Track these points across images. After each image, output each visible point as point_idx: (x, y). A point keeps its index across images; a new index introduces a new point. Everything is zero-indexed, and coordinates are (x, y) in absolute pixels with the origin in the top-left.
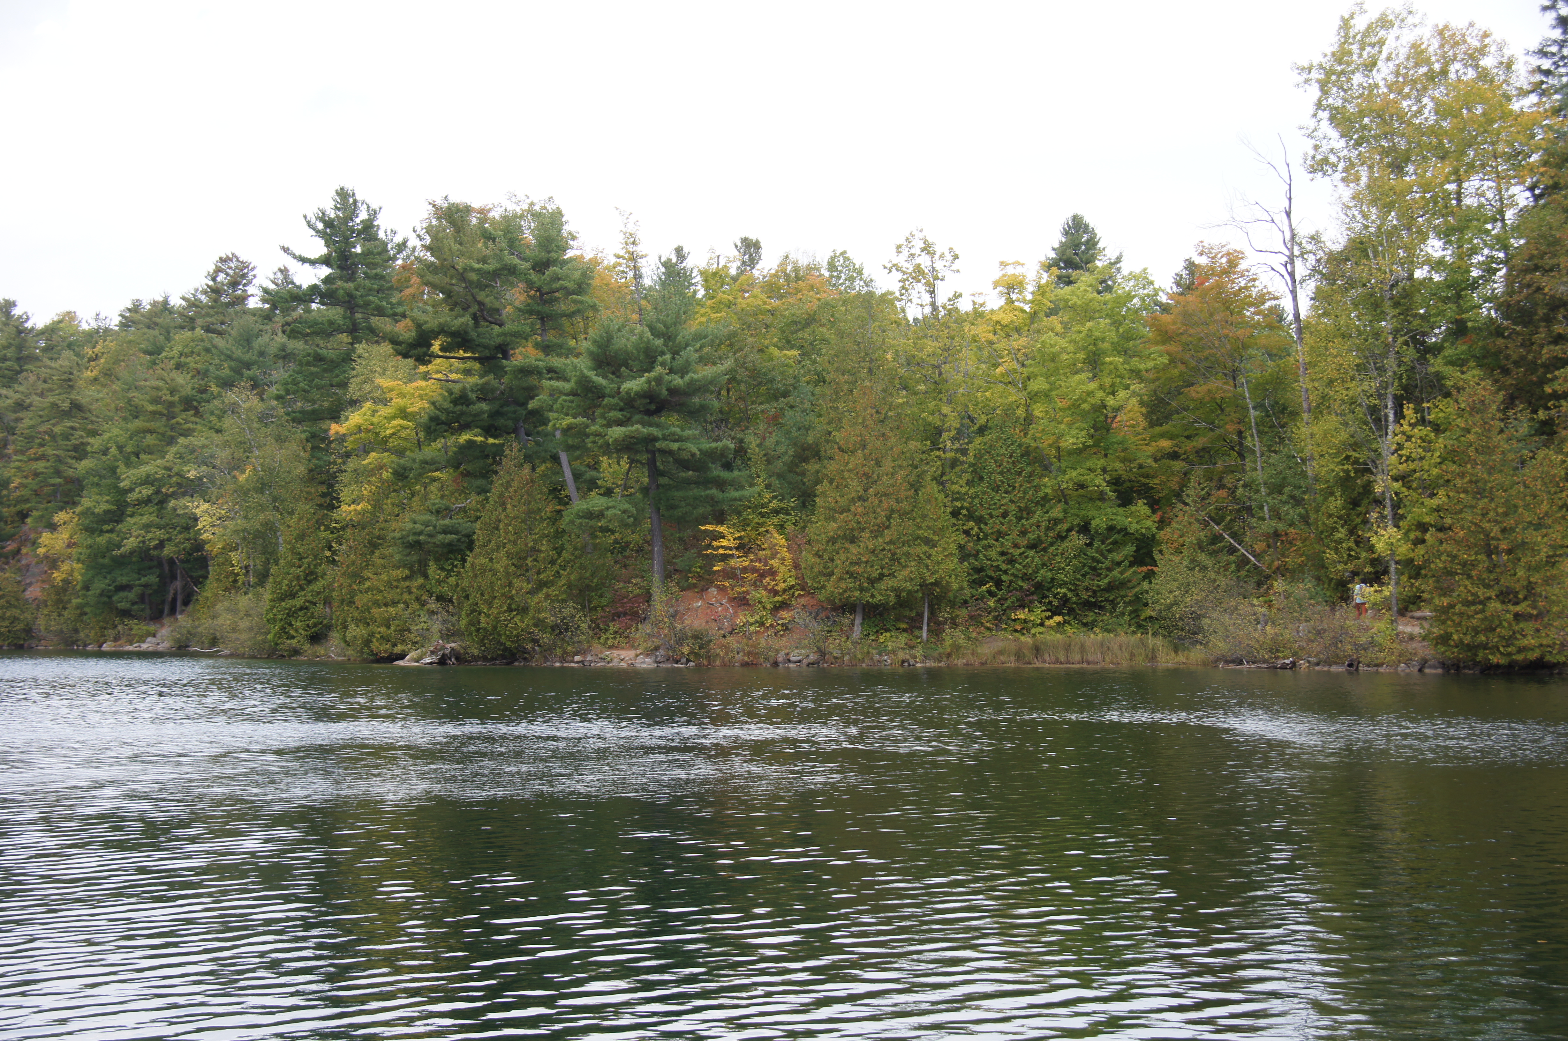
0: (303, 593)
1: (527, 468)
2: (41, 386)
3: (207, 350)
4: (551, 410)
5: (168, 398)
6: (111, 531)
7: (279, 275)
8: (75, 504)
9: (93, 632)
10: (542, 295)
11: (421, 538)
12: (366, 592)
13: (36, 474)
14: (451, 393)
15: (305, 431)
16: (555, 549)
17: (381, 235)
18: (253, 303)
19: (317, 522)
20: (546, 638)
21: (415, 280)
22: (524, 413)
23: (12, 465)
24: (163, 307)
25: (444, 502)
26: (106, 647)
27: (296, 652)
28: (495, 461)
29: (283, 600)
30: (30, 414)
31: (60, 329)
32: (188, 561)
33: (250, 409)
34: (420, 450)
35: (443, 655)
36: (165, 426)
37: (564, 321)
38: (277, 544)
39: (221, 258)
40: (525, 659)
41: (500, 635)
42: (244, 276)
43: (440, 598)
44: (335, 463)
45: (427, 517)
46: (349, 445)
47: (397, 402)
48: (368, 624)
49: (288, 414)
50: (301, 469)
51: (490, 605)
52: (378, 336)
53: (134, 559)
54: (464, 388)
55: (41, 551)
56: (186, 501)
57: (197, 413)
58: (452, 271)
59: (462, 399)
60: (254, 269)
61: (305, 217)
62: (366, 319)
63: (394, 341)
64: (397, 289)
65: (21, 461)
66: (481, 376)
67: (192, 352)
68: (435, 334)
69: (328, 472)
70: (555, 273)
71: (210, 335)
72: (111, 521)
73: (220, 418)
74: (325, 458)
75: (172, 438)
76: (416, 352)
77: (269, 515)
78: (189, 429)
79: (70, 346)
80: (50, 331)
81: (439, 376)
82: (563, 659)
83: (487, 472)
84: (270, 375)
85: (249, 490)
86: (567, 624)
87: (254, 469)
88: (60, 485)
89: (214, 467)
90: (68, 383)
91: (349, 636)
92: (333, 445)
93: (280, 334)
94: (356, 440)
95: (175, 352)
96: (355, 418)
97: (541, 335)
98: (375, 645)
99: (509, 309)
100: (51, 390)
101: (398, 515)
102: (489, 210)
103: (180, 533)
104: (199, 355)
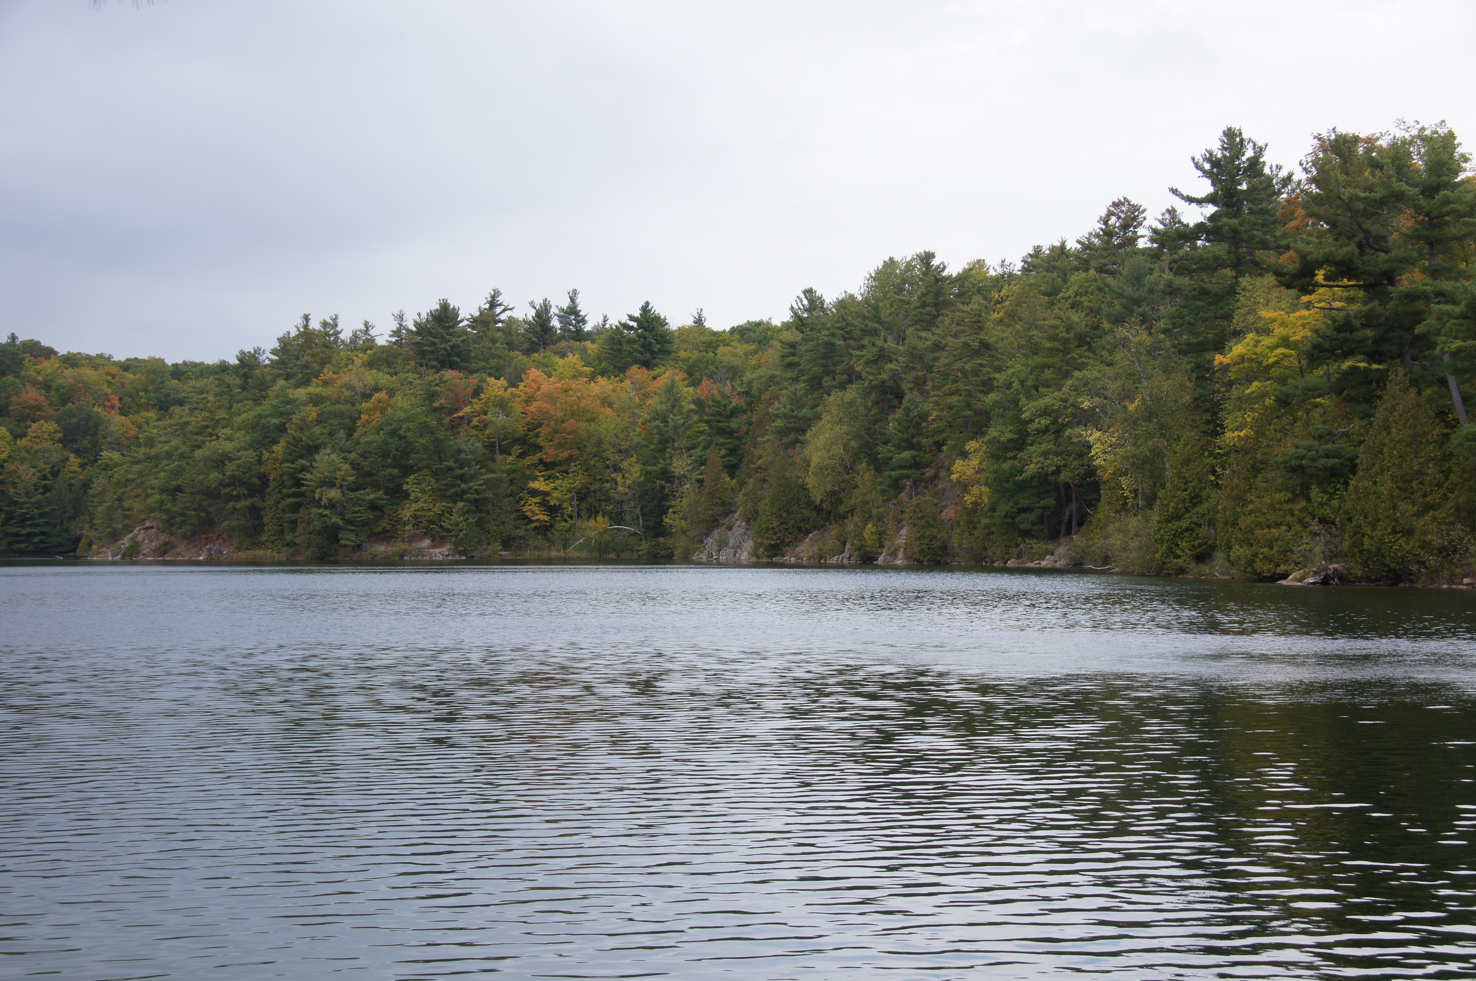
0: (1188, 515)
1: (1413, 391)
2: (955, 328)
3: (1100, 289)
4: (1439, 333)
5: (1064, 335)
6: (1014, 458)
7: (1167, 216)
8: (983, 434)
9: (999, 550)
10: (1431, 219)
11: (1304, 462)
12: (1250, 514)
13: (951, 408)
14: (1334, 320)
15: (1190, 362)
16: (1442, 472)
17: (1267, 171)
18: (1142, 244)
19: (1201, 448)
20: (1432, 560)
21: (1300, 212)
22: (1410, 337)
23: (931, 400)
24: (1060, 251)
25: (1327, 427)
26: (1010, 564)
27: (1182, 570)
28: (1378, 387)
29: (1170, 521)
30: (945, 354)
31: (970, 276)
32: (1082, 485)
33: (1140, 343)
34: (1303, 377)
35: (1326, 576)
36: (1062, 361)
37: (1455, 245)
38: (1164, 469)
39: (1114, 203)
40: (1411, 580)
41: (1384, 557)
42: (1135, 218)
43: (1323, 521)
44: (1219, 392)
45: (1309, 442)
46: (1232, 375)
47: (1279, 331)
48: (1252, 545)
49: (1174, 346)
50: (1187, 398)
51: (1374, 527)
52: (1262, 268)
53: (1034, 484)
54: (1348, 315)
55: (954, 477)
56: (1080, 430)
57: (1090, 349)
58: (1338, 202)
59: (1345, 326)
60: (1144, 211)
61: (1193, 159)
62: (1250, 254)
63: (1278, 273)
64: (1281, 222)
65: (937, 396)
66: (1365, 303)
67: (1087, 292)
68: (1320, 265)
69: (1212, 400)
70: (1445, 196)
71: (1103, 275)
72: (1014, 449)
73: (1111, 352)
74: (1209, 387)
75: (1068, 372)
76: (1299, 282)
77: (1157, 442)
78: (1083, 363)
79: (979, 291)
80: (964, 277)
81: (1322, 304)
82: (1451, 582)
83: (1371, 397)
84: (1158, 310)
85: (1138, 419)
86: (1455, 547)
87: (1143, 399)
88: (970, 417)
89: (1105, 398)
90: (978, 325)
91: (1233, 556)
92: (1217, 375)
93: (1167, 271)
94: (1240, 370)
95: (1071, 292)
96: (1238, 349)
97: (1429, 260)
98: (1258, 565)
99: (1395, 236)
100: (963, 332)
101: (1280, 441)
102: (1377, 139)
103: (1075, 459)
104: (1092, 294)
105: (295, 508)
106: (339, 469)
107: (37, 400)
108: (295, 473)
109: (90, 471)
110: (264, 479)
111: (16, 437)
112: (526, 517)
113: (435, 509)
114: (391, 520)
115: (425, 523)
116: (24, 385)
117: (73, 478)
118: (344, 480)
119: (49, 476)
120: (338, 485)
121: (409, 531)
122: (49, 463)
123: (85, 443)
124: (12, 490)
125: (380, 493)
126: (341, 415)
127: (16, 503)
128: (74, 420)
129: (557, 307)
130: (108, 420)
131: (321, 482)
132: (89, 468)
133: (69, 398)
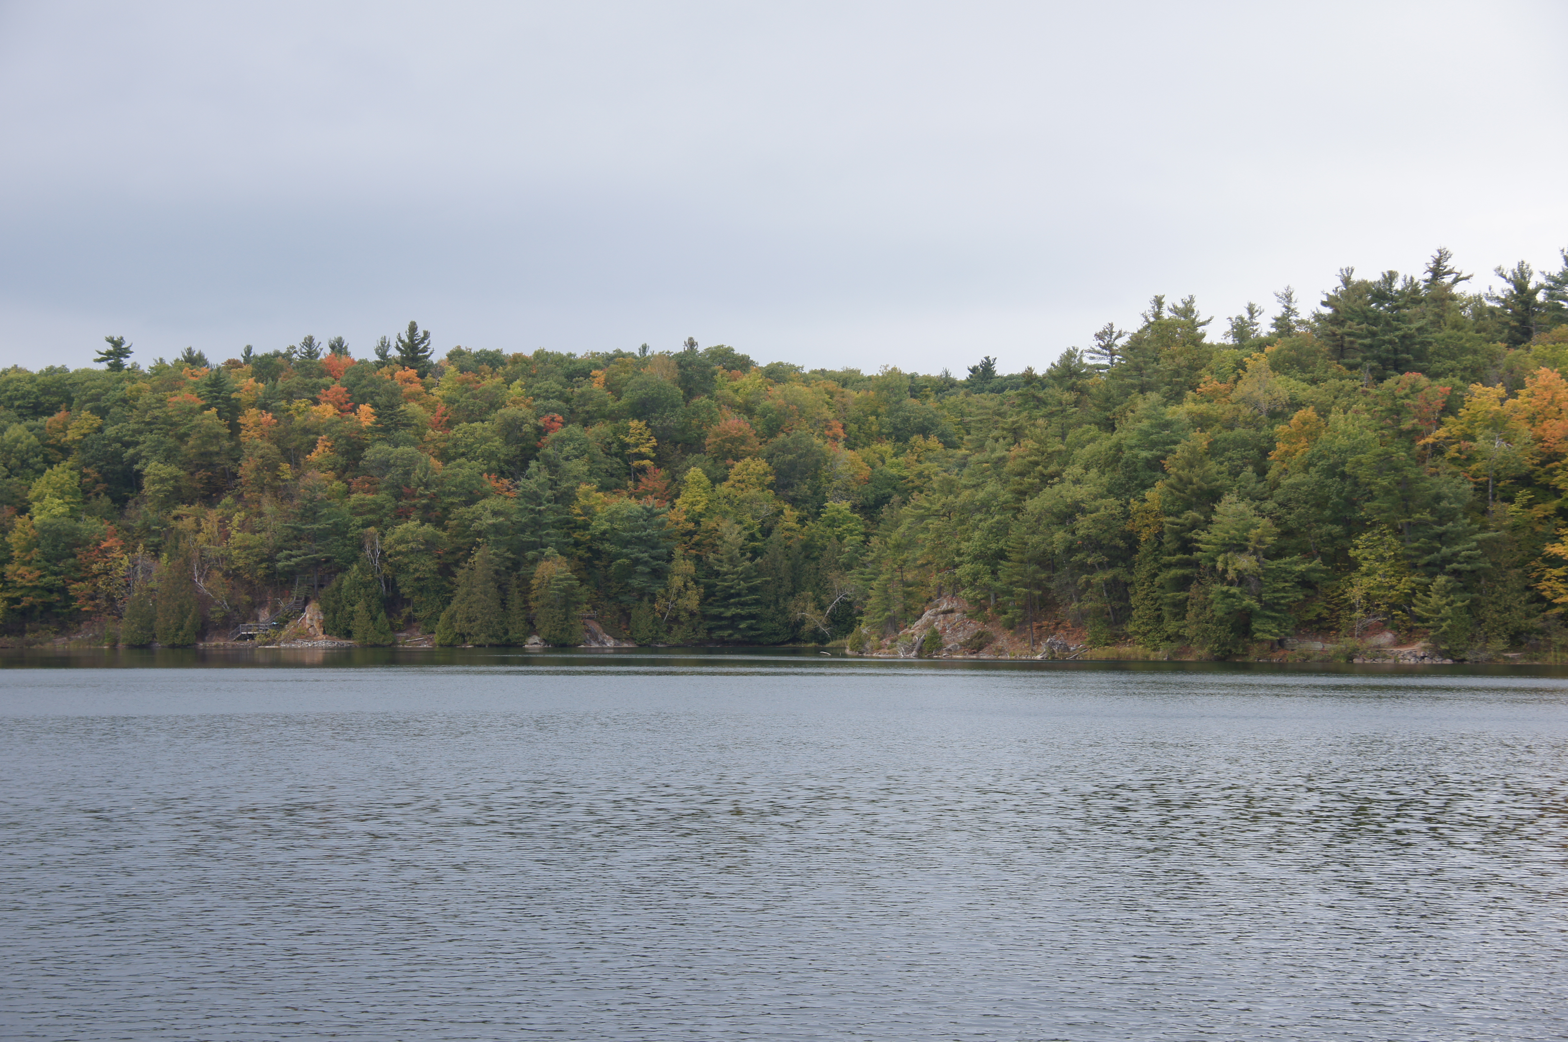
105: (1183, 583)
106: (1254, 526)
107: (740, 430)
108: (1182, 531)
109: (810, 528)
110: (1132, 540)
111: (716, 481)
112: (1541, 599)
113: (1401, 586)
114: (1329, 603)
115: (1384, 608)
116: (719, 407)
117: (790, 538)
118: (1260, 542)
119: (759, 535)
120: (1251, 549)
121: (1360, 620)
122: (758, 518)
123: (804, 489)
124: (711, 556)
125: (1317, 563)
126: (1243, 444)
127: (717, 574)
128: (790, 457)
129: (1543, 273)
130: (834, 456)
131: (1224, 545)
132: (810, 523)
133: (778, 426)
